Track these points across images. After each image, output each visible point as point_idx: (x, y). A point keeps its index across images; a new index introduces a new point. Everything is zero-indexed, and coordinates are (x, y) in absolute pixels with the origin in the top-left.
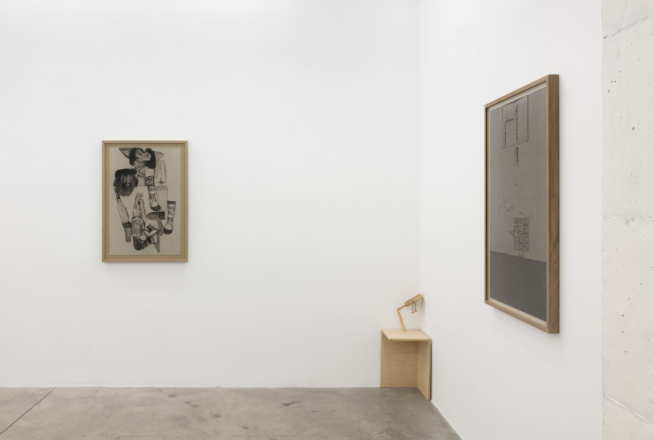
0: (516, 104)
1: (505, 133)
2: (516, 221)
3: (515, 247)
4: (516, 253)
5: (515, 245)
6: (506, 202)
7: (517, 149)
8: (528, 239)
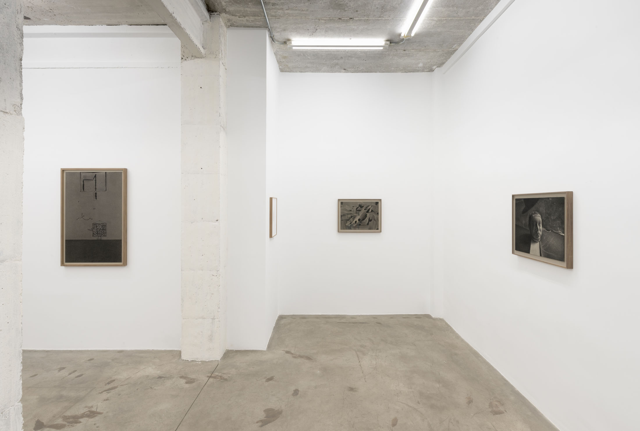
0: (94, 174)
1: (84, 185)
2: (94, 224)
3: (93, 236)
4: (95, 238)
5: (94, 235)
6: (84, 216)
7: (96, 193)
8: (106, 232)
